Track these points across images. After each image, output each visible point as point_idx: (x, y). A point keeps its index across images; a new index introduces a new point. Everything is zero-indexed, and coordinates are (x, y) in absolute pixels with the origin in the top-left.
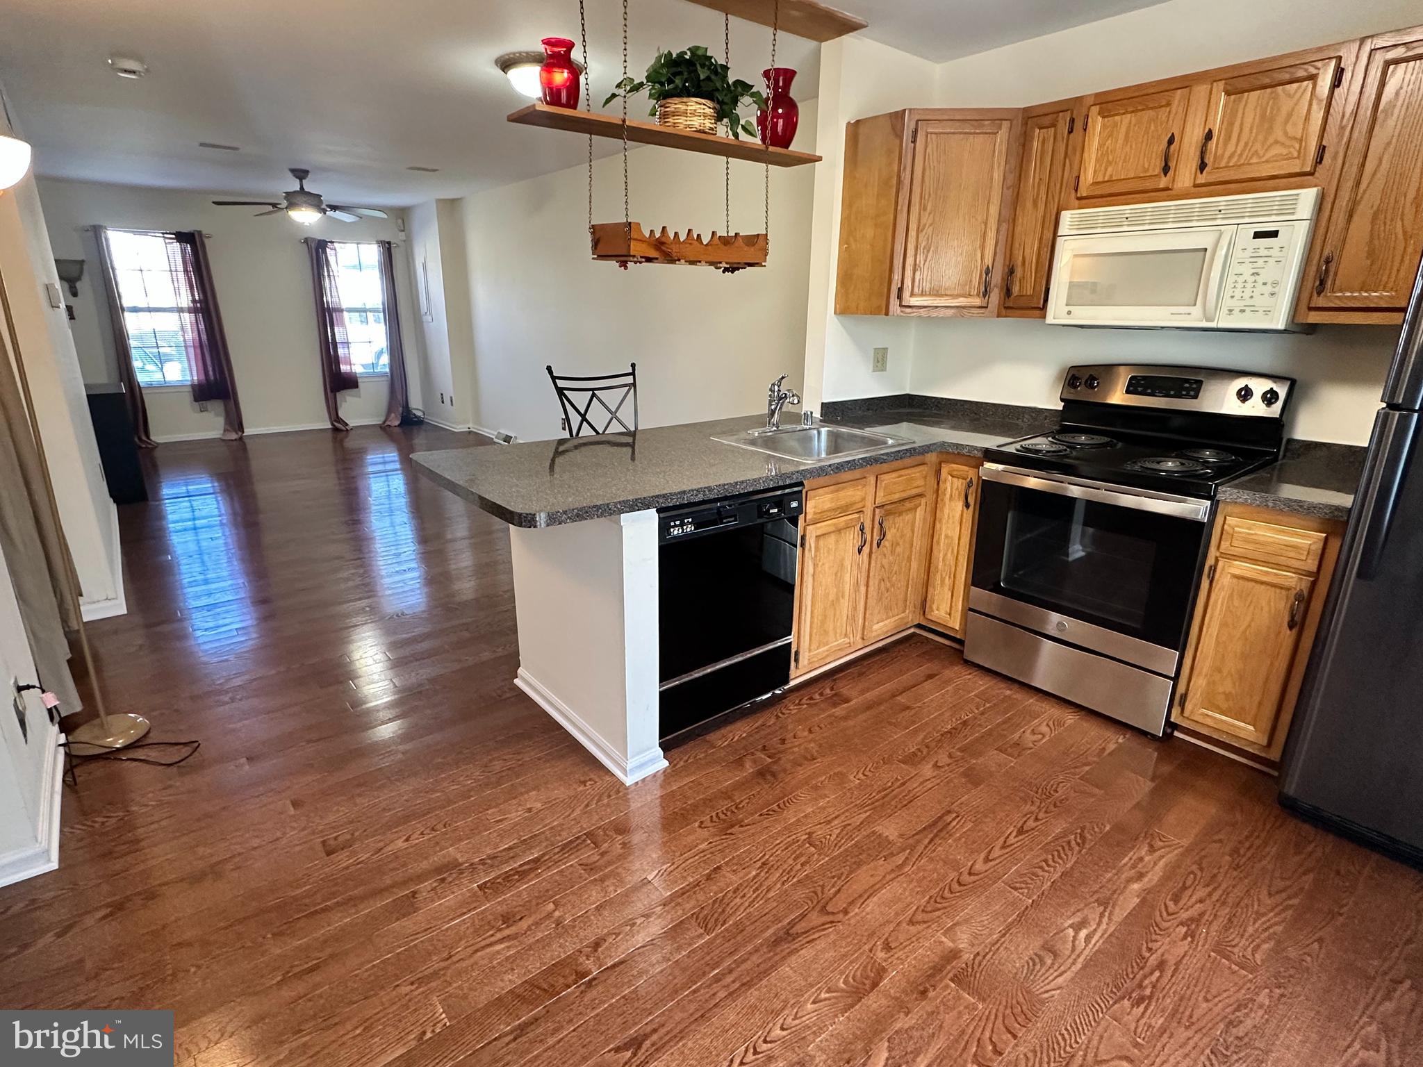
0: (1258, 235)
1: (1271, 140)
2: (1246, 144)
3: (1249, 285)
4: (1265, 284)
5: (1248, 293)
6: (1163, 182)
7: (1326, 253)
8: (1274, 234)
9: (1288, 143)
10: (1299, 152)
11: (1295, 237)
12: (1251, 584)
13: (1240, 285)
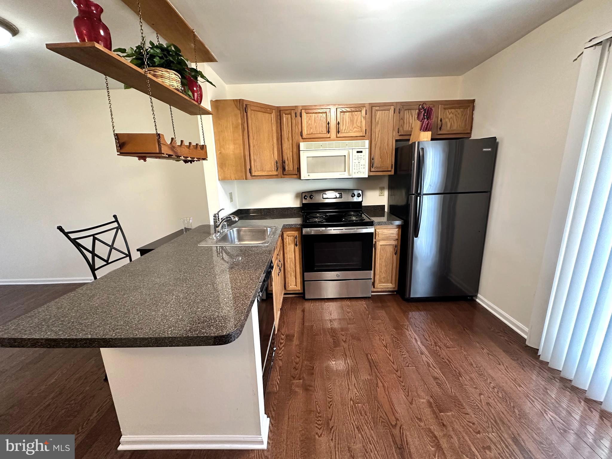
0: (358, 152)
1: (354, 127)
2: (348, 127)
3: (358, 166)
4: (362, 165)
5: (358, 168)
6: (328, 136)
7: (372, 157)
8: (361, 152)
9: (358, 128)
10: (361, 130)
11: (366, 153)
12: (384, 246)
13: (356, 166)
